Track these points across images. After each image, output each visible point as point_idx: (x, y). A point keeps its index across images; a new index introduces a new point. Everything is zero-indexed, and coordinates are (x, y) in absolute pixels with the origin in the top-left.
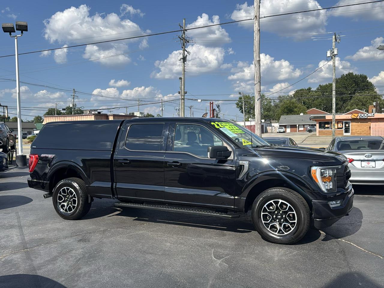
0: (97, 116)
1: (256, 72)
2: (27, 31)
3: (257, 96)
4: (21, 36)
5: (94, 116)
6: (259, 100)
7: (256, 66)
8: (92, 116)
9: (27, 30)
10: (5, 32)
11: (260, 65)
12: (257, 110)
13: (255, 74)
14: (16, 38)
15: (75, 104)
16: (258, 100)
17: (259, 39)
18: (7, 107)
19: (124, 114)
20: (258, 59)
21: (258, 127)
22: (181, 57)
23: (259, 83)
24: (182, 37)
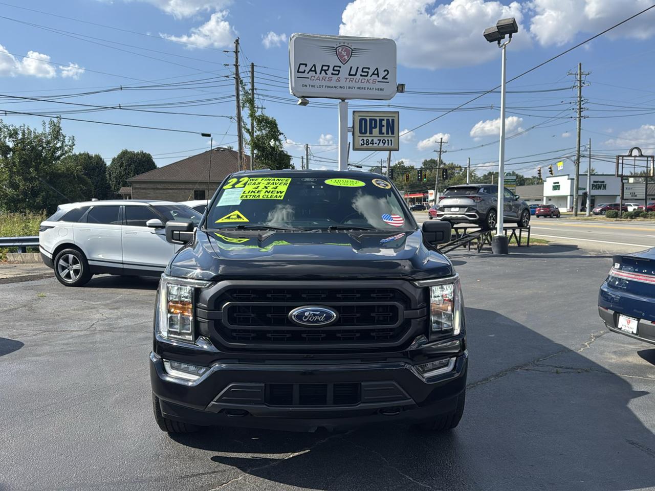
4: (510, 41)
10: (491, 41)
14: (504, 47)
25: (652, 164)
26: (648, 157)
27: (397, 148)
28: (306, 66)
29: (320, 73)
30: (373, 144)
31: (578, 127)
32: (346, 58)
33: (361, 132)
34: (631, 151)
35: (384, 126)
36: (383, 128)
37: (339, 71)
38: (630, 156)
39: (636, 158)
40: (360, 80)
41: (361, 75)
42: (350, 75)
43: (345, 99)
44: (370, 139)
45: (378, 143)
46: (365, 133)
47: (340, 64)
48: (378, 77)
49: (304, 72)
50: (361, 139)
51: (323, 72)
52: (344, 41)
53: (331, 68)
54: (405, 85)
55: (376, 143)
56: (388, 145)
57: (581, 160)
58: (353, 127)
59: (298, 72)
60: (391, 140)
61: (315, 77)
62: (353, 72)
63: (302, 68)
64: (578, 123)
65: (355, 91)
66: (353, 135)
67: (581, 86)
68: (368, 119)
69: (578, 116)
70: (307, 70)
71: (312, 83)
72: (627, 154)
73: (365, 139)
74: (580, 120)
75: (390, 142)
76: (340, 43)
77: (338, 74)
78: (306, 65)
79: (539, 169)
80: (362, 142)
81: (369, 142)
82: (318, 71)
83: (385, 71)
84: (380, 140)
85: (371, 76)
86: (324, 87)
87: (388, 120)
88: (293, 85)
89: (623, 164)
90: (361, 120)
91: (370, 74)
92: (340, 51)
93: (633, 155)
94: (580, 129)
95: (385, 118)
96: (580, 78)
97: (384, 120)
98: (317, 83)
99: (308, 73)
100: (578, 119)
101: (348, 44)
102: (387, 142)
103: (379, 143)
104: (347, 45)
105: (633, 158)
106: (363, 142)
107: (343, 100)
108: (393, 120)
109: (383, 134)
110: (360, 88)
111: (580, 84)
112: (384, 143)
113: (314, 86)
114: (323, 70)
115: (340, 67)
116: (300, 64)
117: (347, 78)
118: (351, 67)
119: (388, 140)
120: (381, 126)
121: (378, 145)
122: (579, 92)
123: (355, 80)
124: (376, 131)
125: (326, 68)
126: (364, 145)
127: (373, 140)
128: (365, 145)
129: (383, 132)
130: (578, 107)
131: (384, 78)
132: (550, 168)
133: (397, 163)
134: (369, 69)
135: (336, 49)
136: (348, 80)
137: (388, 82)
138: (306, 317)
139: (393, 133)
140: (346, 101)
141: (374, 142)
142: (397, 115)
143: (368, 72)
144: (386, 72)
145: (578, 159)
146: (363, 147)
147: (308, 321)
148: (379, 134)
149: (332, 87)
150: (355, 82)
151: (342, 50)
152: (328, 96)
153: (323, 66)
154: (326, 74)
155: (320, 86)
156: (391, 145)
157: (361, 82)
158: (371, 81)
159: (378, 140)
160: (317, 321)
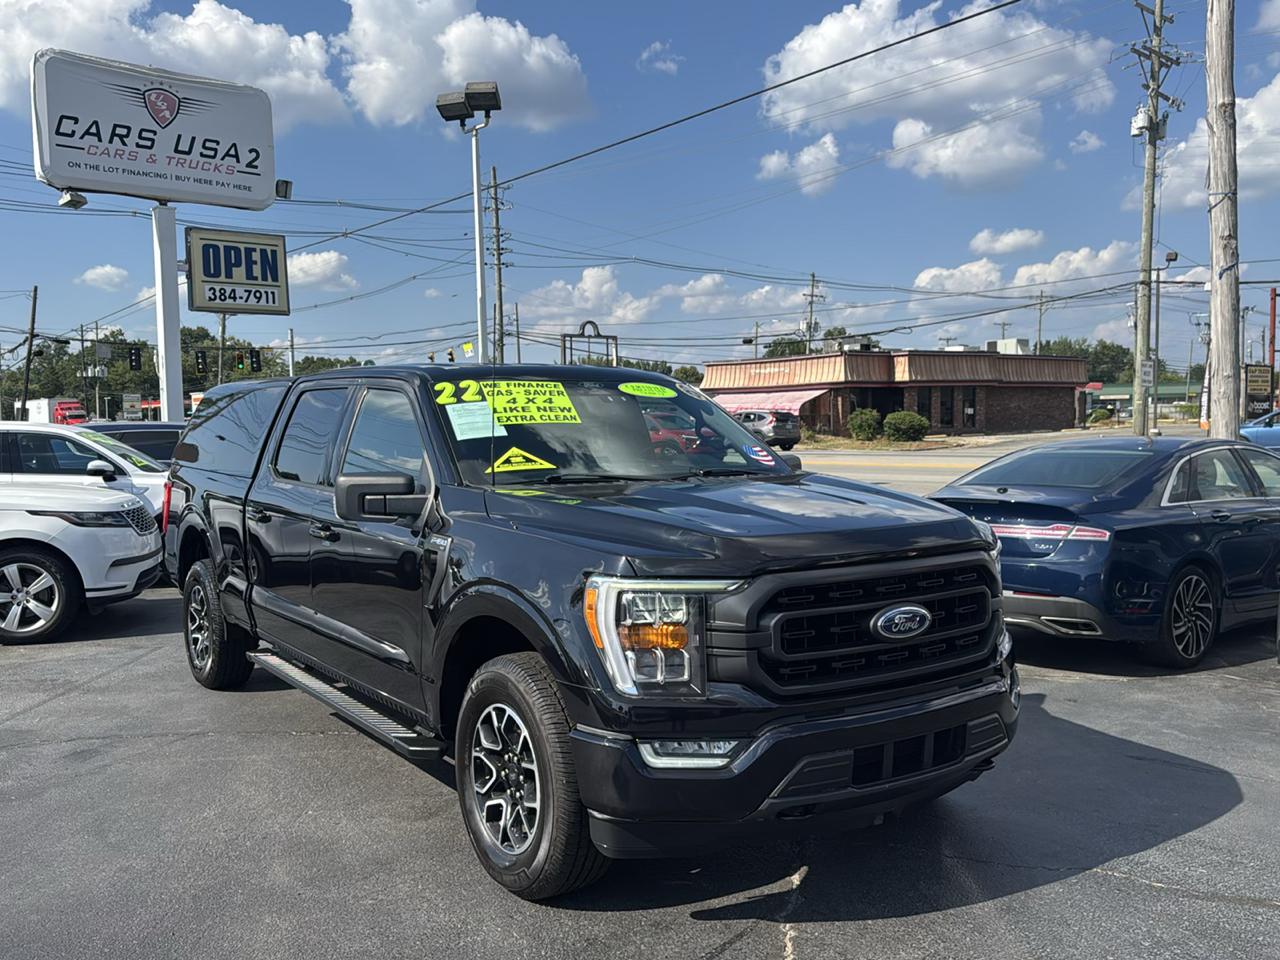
0: (854, 358)
1: (1215, 158)
2: (500, 108)
3: (1218, 257)
4: (486, 125)
5: (843, 358)
6: (1225, 275)
7: (1215, 129)
8: (838, 359)
9: (498, 108)
10: (448, 119)
11: (1233, 126)
12: (1216, 317)
13: (1212, 166)
14: (474, 133)
15: (816, 323)
16: (1220, 278)
17: (1226, 15)
18: (615, 338)
19: (961, 349)
20: (1220, 101)
21: (1222, 390)
22: (1141, 125)
23: (1227, 203)
24: (1145, 48)
25: (614, 350)
26: (607, 337)
27: (286, 309)
28: (76, 123)
29: (111, 142)
30: (235, 298)
31: (497, 282)
32: (168, 115)
33: (207, 273)
34: (583, 327)
35: (256, 263)
36: (254, 266)
37: (153, 141)
38: (582, 335)
39: (592, 340)
40: (200, 164)
41: (202, 155)
42: (176, 151)
43: (169, 201)
44: (228, 290)
45: (245, 298)
46: (217, 274)
47: (155, 127)
48: (238, 161)
49: (73, 134)
50: (208, 287)
51: (116, 139)
52: (161, 79)
53: (134, 133)
54: (291, 183)
55: (241, 298)
56: (267, 302)
57: (506, 340)
58: (189, 261)
59: (58, 133)
60: (273, 293)
61: (97, 148)
62: (184, 146)
63: (68, 125)
64: (496, 274)
65: (191, 187)
66: (189, 277)
67: (497, 209)
68: (221, 245)
69: (496, 262)
70: (80, 131)
71: (93, 161)
72: (577, 331)
73: (217, 288)
74: (500, 269)
75: (270, 296)
76: (152, 83)
77: (151, 148)
78: (76, 121)
79: (430, 355)
80: (210, 294)
81: (227, 295)
82: (106, 134)
83: (251, 151)
84: (250, 292)
85: (223, 159)
86: (120, 171)
87: (263, 252)
88: (47, 162)
89: (571, 349)
90: (206, 248)
91: (220, 155)
92: (153, 98)
93: (586, 334)
94: (500, 286)
95: (258, 248)
96: (496, 194)
97: (255, 250)
98: (104, 162)
99: (82, 138)
100: (496, 267)
101: (170, 87)
102: (264, 296)
103: (248, 298)
104: (167, 88)
105: (587, 340)
106: (214, 294)
107: (163, 202)
108: (274, 253)
109: (256, 278)
110: (200, 181)
111: (497, 205)
112: (259, 299)
113: (97, 168)
114: (118, 135)
115: (155, 133)
116: (63, 117)
117: (170, 158)
118: (179, 136)
119: (266, 293)
120: (250, 263)
121: (246, 301)
122: (494, 220)
123: (188, 162)
124: (239, 273)
125: (124, 132)
126: (215, 299)
127: (233, 291)
128: (218, 300)
129: (255, 275)
130: (495, 246)
131: (249, 165)
132: (451, 354)
133: (108, 334)
134: (218, 143)
135: (143, 94)
136: (174, 162)
137: (259, 175)
138: (897, 624)
139: (275, 279)
140: (169, 204)
141: (237, 296)
142: (280, 243)
143: (216, 150)
144: (254, 155)
145: (501, 339)
146: (212, 304)
147: (899, 632)
148: (248, 278)
149: (139, 173)
150: (190, 167)
151: (157, 98)
152: (128, 192)
153: (116, 126)
154: (124, 144)
155: (111, 170)
156: (274, 302)
157: (203, 169)
158: (223, 169)
159: (246, 291)
160: (911, 630)
